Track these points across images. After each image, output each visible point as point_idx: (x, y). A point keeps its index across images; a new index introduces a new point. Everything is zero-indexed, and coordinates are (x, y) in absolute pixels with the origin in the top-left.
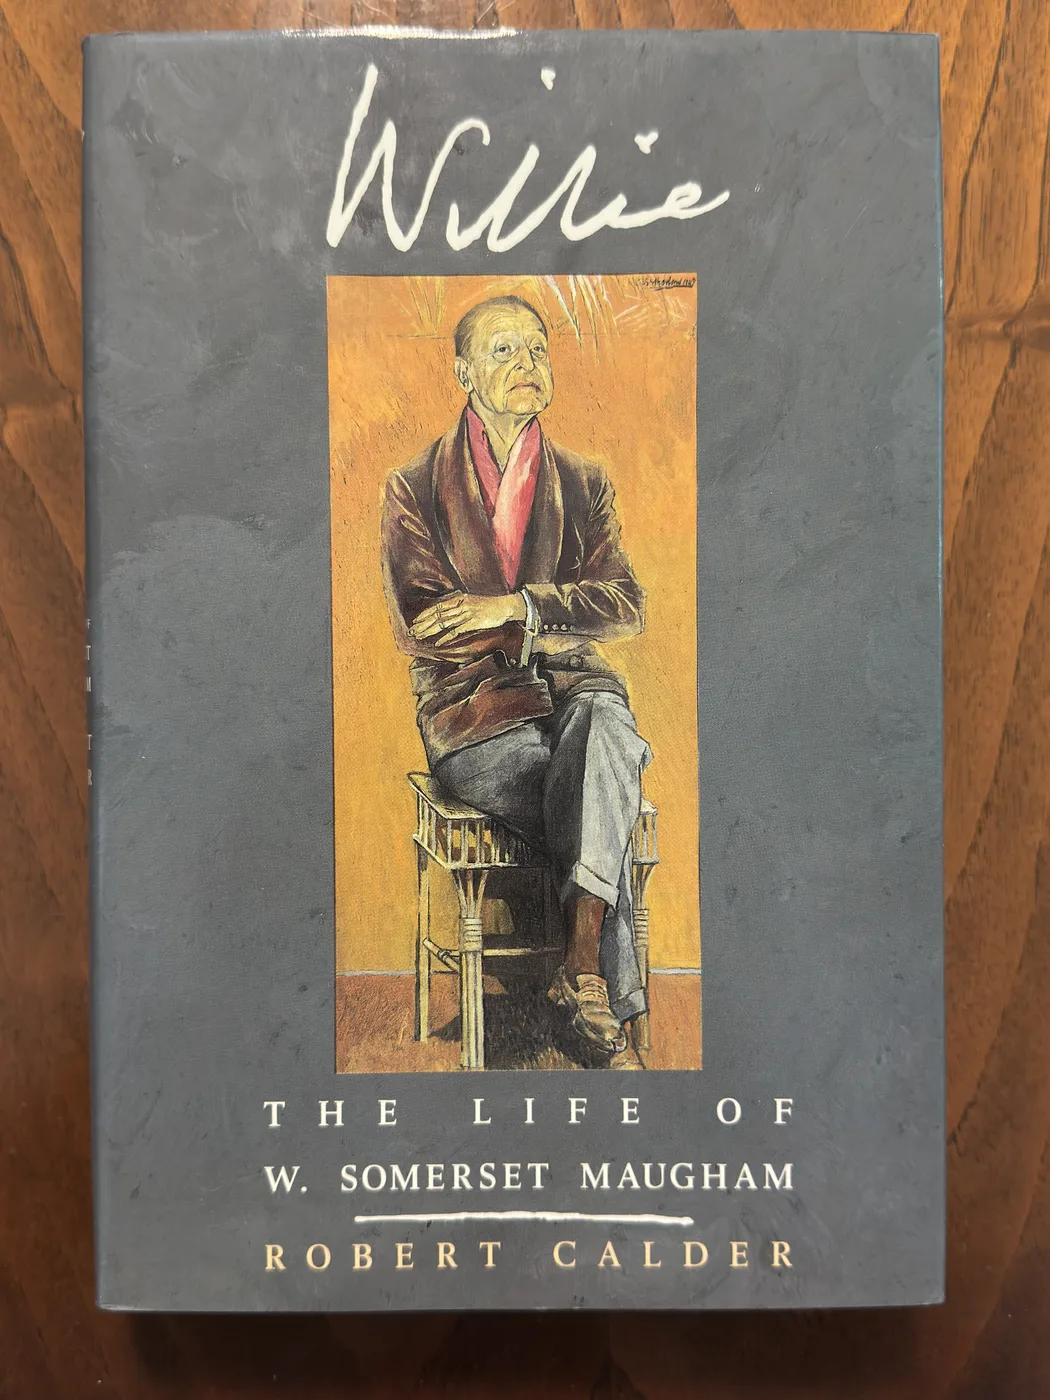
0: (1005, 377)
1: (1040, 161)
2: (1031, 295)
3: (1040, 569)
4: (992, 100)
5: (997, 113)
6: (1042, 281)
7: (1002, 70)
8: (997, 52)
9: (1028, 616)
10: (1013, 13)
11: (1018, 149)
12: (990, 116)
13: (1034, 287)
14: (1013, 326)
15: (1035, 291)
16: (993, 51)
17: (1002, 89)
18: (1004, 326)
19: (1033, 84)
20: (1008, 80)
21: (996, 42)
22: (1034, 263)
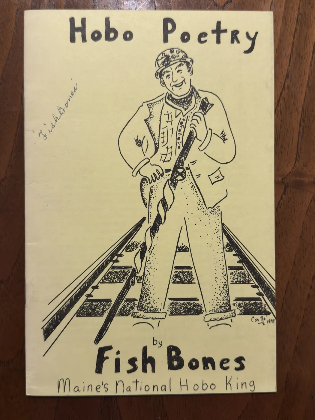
0: (282, 197)
1: (300, 117)
2: (293, 168)
3: (292, 270)
4: (282, 95)
5: (284, 99)
6: (297, 163)
7: (286, 84)
8: (285, 78)
9: (287, 286)
10: (291, 63)
11: (291, 113)
12: (281, 101)
13: (294, 165)
14: (286, 179)
15: (295, 166)
16: (283, 77)
17: (286, 91)
18: (282, 179)
19: (298, 88)
20: (288, 87)
21: (285, 74)
22: (294, 156)
